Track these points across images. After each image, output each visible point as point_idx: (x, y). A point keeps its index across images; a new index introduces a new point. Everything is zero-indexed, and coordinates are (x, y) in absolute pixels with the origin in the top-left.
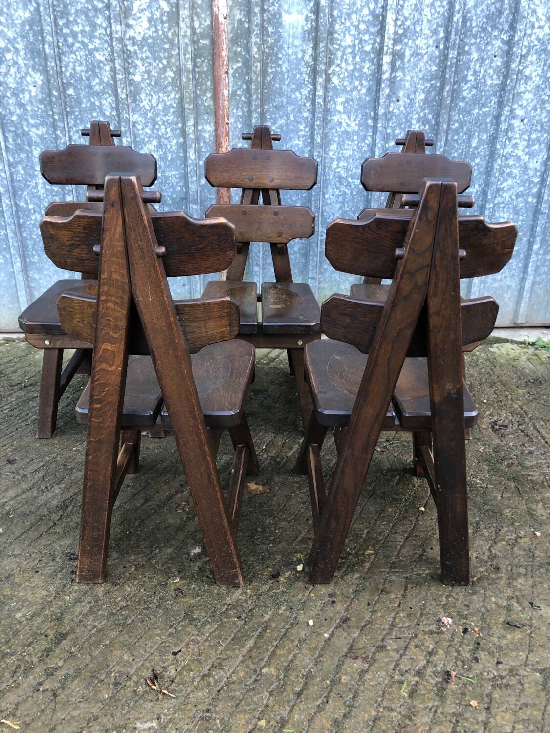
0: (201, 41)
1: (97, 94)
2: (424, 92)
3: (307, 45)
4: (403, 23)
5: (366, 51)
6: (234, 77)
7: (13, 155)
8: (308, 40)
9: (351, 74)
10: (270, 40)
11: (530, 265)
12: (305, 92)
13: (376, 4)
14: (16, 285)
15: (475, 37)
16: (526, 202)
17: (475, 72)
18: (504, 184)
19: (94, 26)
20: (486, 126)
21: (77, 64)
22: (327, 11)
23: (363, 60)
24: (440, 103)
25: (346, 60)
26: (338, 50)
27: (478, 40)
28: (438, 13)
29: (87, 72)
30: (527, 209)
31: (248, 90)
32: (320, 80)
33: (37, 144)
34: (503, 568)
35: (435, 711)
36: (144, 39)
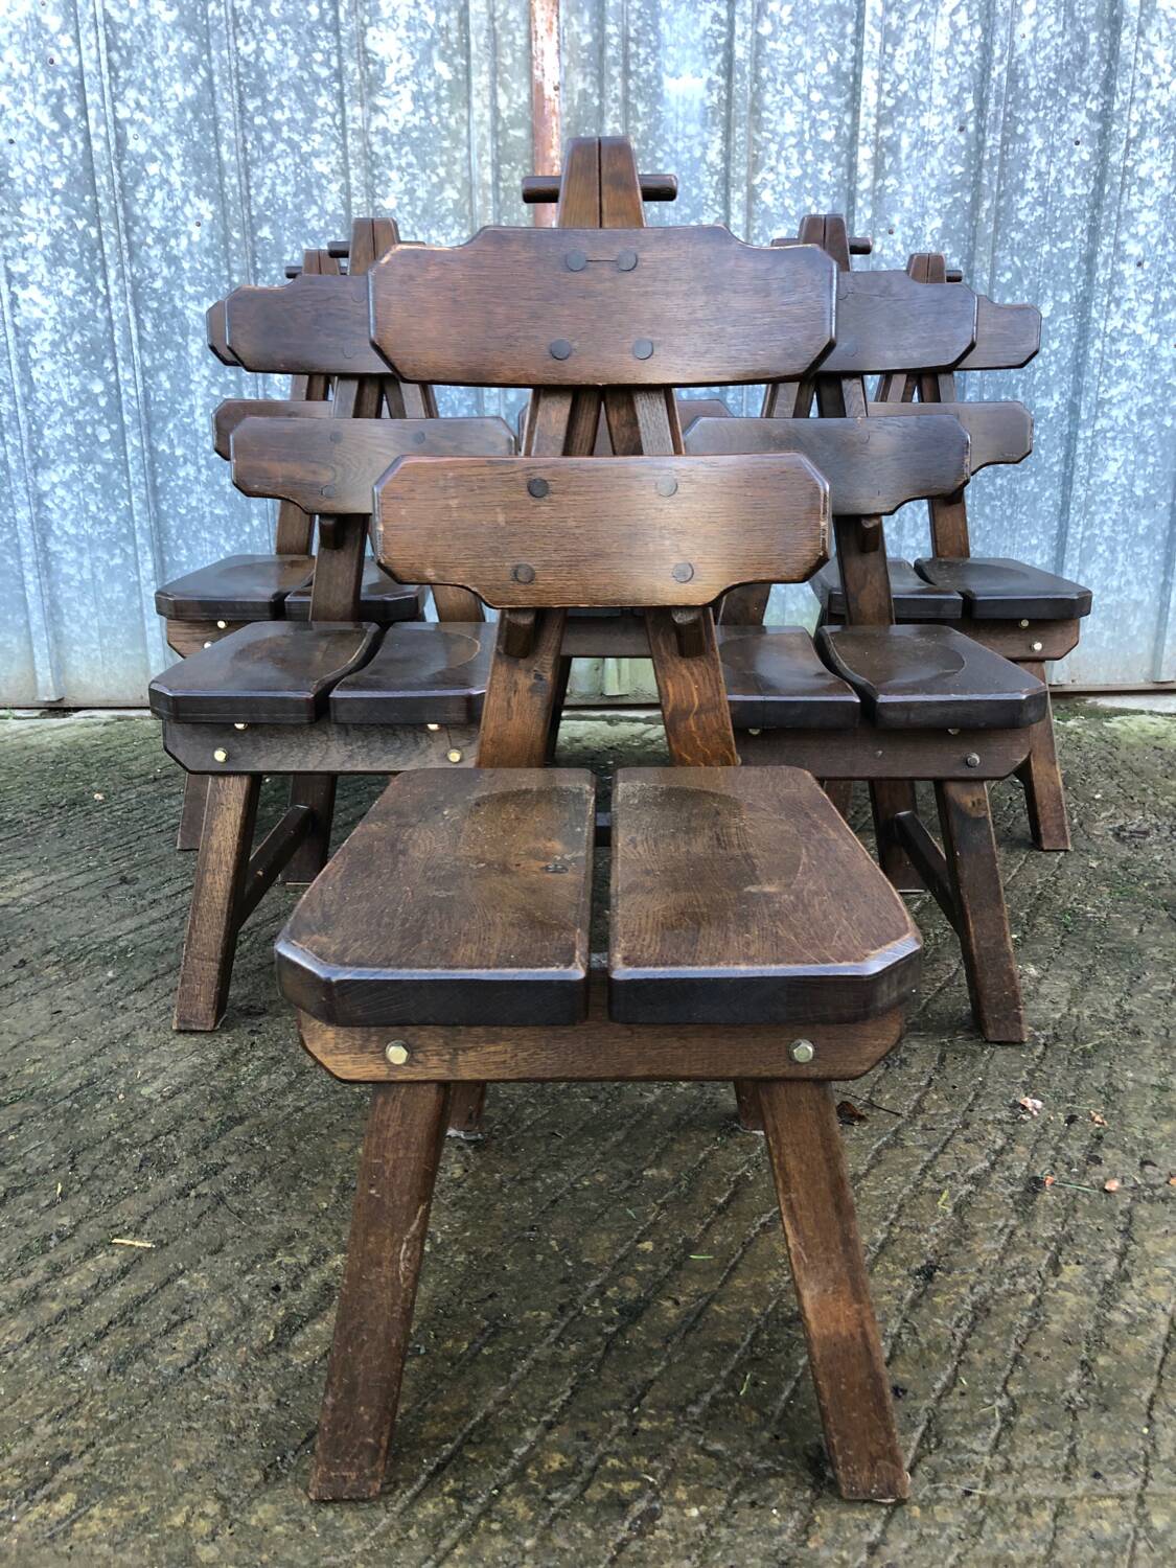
0: (511, 132)
2: (940, 215)
3: (711, 133)
4: (894, 88)
5: (824, 142)
7: (151, 353)
8: (714, 124)
9: (797, 184)
10: (641, 127)
13: (842, 54)
14: (141, 610)
15: (1036, 107)
16: (1161, 427)
17: (1039, 175)
18: (1113, 392)
19: (312, 111)
20: (1069, 276)
21: (278, 181)
22: (748, 68)
23: (820, 158)
24: (974, 234)
25: (787, 159)
26: (769, 141)
27: (1041, 114)
28: (962, 66)
29: (295, 195)
30: (1162, 441)
32: (738, 196)
33: (196, 332)
34: (1149, 1031)
35: (1012, 1233)
36: (404, 132)
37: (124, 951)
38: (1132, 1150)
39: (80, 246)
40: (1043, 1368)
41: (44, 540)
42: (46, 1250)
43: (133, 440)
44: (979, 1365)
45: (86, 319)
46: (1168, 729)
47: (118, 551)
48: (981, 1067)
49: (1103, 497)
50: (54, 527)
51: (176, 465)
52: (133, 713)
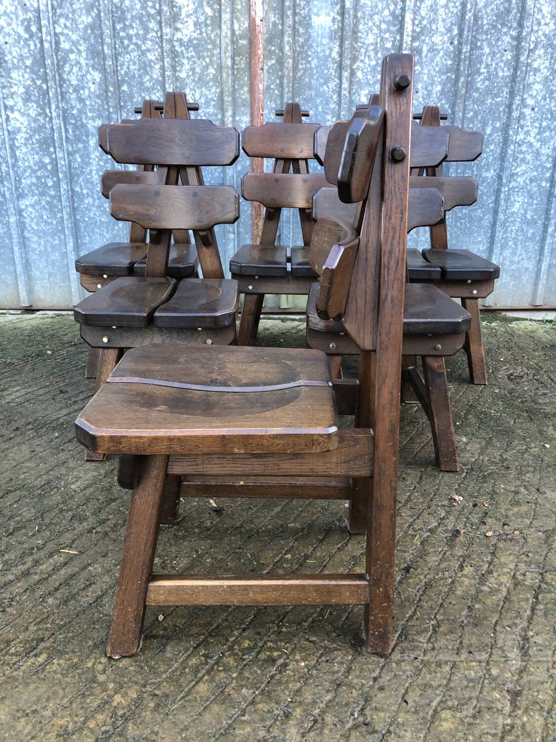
0: (240, 41)
1: (147, 89)
2: (440, 84)
3: (334, 43)
4: (420, 23)
5: (387, 48)
6: (268, 72)
7: (72, 145)
8: (335, 39)
10: (301, 40)
11: (546, 247)
12: (332, 85)
13: (396, 6)
14: (67, 265)
15: (486, 33)
16: (540, 186)
17: (487, 65)
18: (519, 170)
19: (147, 30)
20: (499, 114)
21: (131, 63)
22: (351, 12)
24: (455, 94)
25: (369, 57)
26: (361, 47)
27: (489, 37)
28: (452, 13)
29: (139, 70)
30: (540, 194)
31: (281, 85)
32: (346, 74)
33: (93, 135)
34: (513, 467)
35: (445, 553)
36: (190, 40)
37: (62, 424)
38: (500, 519)
39: (38, 93)
40: (452, 609)
41: (23, 232)
42: (32, 554)
43: (64, 186)
44: (426, 607)
45: (41, 128)
46: (537, 328)
47: (57, 238)
48: (438, 482)
49: (513, 219)
50: (27, 226)
51: (84, 197)
52: (64, 313)
